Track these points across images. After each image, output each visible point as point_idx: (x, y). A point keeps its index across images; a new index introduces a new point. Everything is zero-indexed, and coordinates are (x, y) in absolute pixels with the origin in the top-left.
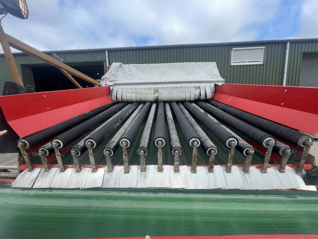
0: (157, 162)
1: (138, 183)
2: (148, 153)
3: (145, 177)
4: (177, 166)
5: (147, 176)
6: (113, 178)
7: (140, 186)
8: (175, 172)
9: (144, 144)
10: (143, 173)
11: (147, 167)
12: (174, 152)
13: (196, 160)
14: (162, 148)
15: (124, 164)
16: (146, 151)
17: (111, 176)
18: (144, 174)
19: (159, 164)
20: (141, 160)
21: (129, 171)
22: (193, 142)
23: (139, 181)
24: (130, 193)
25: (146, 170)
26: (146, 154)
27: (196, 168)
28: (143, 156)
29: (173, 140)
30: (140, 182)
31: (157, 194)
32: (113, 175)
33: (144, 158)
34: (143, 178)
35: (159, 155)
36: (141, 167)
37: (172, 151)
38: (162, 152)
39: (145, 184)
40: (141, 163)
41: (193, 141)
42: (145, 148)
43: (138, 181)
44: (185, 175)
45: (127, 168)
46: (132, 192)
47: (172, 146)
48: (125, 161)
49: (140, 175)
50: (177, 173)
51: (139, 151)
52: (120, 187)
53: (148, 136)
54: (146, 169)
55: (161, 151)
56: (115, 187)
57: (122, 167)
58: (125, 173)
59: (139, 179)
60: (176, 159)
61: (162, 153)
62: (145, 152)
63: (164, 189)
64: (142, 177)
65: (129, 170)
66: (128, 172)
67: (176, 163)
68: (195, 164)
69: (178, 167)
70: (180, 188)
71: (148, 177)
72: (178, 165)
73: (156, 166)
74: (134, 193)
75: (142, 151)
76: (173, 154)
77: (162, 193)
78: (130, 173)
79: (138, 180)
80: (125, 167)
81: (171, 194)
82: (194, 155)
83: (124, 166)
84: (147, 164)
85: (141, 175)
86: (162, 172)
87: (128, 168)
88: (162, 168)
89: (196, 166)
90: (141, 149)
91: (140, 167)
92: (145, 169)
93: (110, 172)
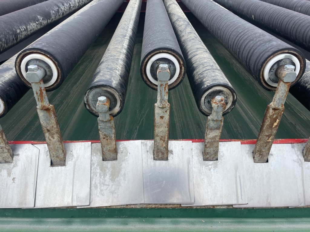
0: (153, 130)
1: (94, 192)
2: (123, 102)
3: (115, 175)
4: (212, 143)
5: (122, 172)
6: (16, 181)
7: (99, 202)
8: (205, 159)
9: (108, 77)
10: (109, 164)
11: (120, 146)
12: (209, 102)
13: (275, 124)
14: (171, 88)
15: (47, 139)
16: (117, 97)
17: (9, 174)
18: (113, 167)
19: (158, 139)
20: (101, 126)
21: (65, 157)
22: (275, 67)
23: (96, 187)
24: (69, 223)
25: (119, 156)
26: (117, 109)
27: (269, 149)
28: (106, 113)
29: (203, 64)
30: (101, 190)
31: (153, 223)
32: (14, 171)
33: (109, 121)
34: (108, 177)
35: (158, 112)
36: (102, 147)
37: (203, 99)
38: (169, 100)
39: (116, 195)
40: (101, 136)
41: (278, 62)
42: (111, 87)
43: (93, 188)
44: (236, 169)
45: (57, 150)
46: (77, 220)
47: (202, 83)
48: (48, 131)
49: (98, 171)
50: (211, 162)
51: (90, 97)
52: (39, 205)
53: (122, 56)
54: (119, 151)
55: (166, 98)
56: (24, 206)
57: (43, 148)
58: (52, 164)
59: (98, 182)
60: (212, 124)
61: (167, 105)
62: (112, 102)
63: (174, 209)
64: (105, 175)
65: (65, 155)
66: (63, 163)
67: (211, 135)
68: (269, 136)
69: (215, 145)
70: (220, 203)
71: (125, 174)
72: (217, 139)
73: (150, 143)
74: (82, 223)
75: (102, 98)
76: (204, 107)
77: (166, 220)
78: (70, 163)
79: (93, 183)
80: (51, 146)
81: (193, 223)
82: (275, 109)
83: (48, 145)
84: (119, 138)
85: (103, 169)
86: (167, 159)
87: (61, 151)
88: (167, 148)
89: (273, 142)
90: (98, 90)
91: (98, 145)
92: (116, 151)
93: (6, 162)
